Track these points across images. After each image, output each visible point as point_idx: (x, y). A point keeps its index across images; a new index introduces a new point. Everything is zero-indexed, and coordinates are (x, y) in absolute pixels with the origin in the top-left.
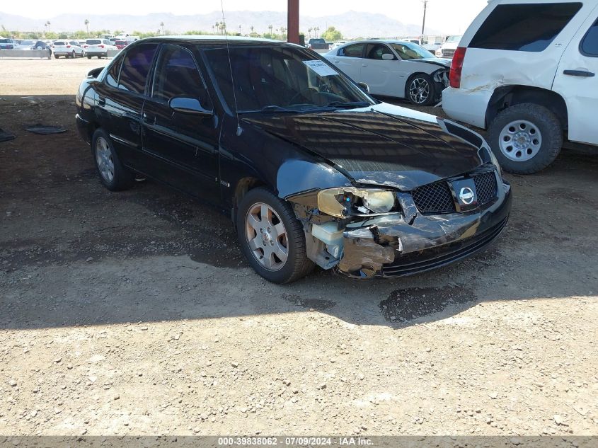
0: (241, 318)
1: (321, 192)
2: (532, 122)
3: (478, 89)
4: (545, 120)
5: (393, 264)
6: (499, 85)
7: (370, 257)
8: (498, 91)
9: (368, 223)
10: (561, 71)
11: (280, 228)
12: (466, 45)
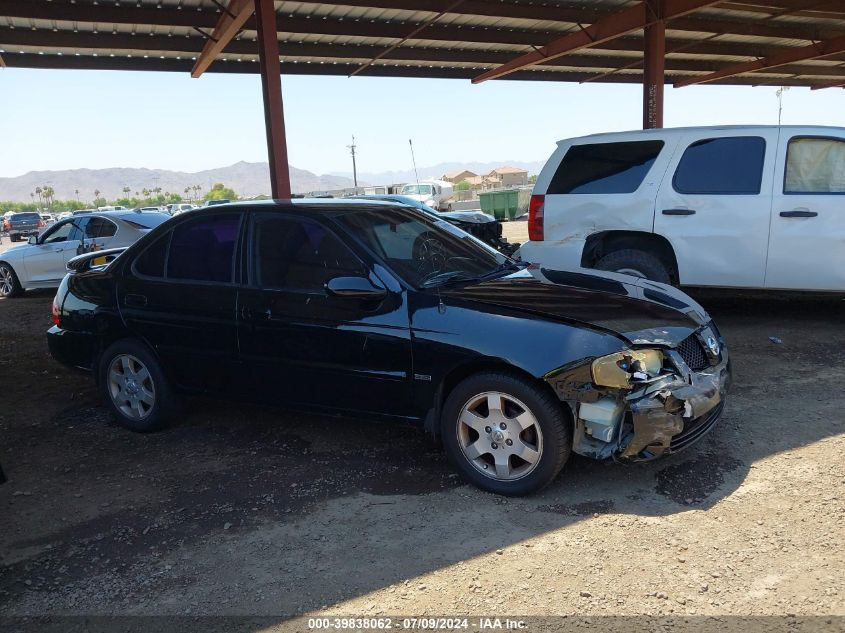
0: (525, 544)
1: (597, 361)
2: (638, 270)
3: (567, 239)
4: (650, 266)
5: (681, 434)
6: (591, 232)
7: (661, 430)
8: (590, 240)
9: (649, 390)
10: (659, 212)
11: (526, 419)
12: (543, 191)
